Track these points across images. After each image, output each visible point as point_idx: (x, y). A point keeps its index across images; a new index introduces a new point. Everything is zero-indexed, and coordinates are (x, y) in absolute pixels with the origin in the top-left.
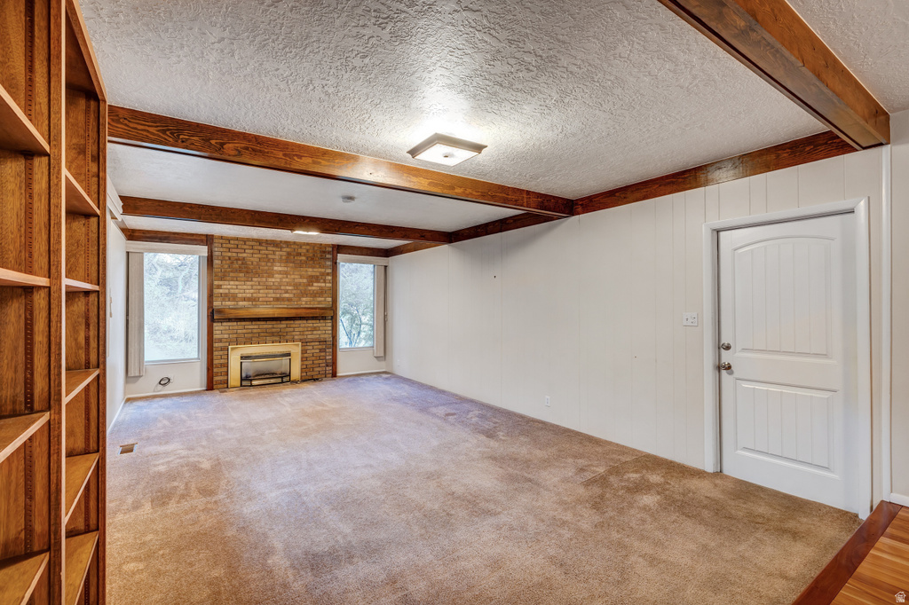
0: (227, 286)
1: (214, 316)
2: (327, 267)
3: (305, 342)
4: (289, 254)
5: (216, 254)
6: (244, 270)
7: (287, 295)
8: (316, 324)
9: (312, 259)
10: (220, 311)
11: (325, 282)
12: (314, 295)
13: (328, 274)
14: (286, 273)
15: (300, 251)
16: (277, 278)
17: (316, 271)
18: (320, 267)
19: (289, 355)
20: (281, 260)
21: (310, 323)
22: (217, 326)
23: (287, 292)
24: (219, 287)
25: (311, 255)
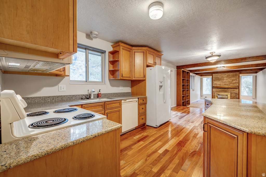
0: (215, 82)
1: (213, 87)
2: (237, 77)
3: (231, 93)
4: (227, 76)
5: (213, 77)
6: (218, 79)
7: (227, 84)
8: (234, 89)
9: (233, 76)
10: (214, 86)
11: (236, 81)
12: (233, 83)
13: (237, 79)
14: (227, 79)
15: (230, 75)
16: (225, 80)
17: (234, 78)
18: (235, 77)
19: (227, 95)
20: (226, 77)
21: (233, 89)
22: (213, 89)
23: (227, 83)
24: (214, 82)
25: (233, 75)
